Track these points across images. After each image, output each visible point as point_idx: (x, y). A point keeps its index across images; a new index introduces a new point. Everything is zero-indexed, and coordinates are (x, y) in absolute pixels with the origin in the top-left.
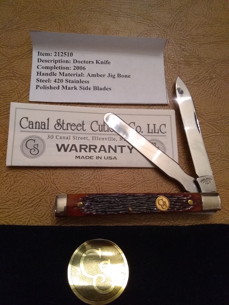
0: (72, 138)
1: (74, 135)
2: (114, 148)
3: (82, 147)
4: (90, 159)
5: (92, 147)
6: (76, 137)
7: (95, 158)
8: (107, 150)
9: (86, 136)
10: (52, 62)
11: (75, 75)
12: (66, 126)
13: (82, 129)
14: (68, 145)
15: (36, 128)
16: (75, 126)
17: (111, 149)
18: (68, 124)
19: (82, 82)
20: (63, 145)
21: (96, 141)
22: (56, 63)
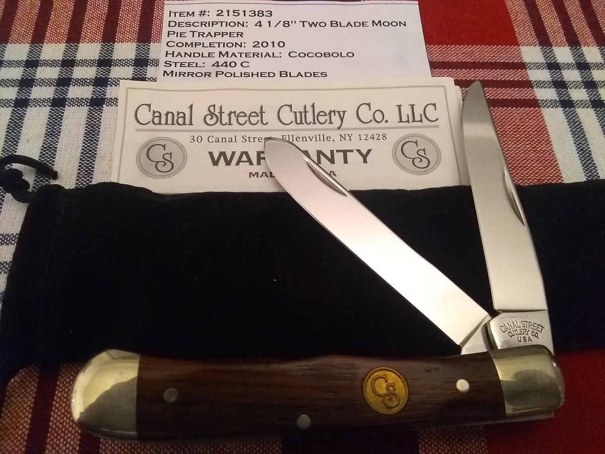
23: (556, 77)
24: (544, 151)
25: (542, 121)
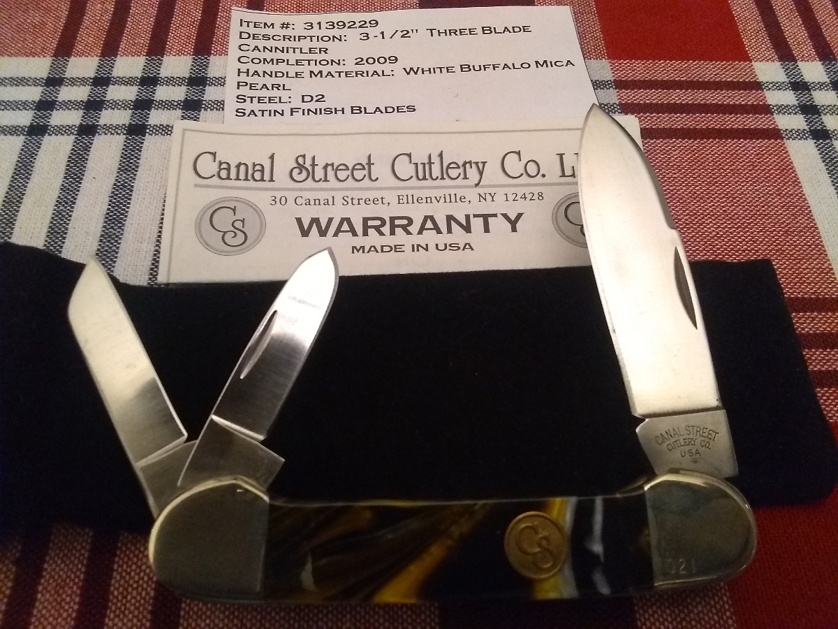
23: (804, 100)
24: (791, 195)
25: (786, 157)
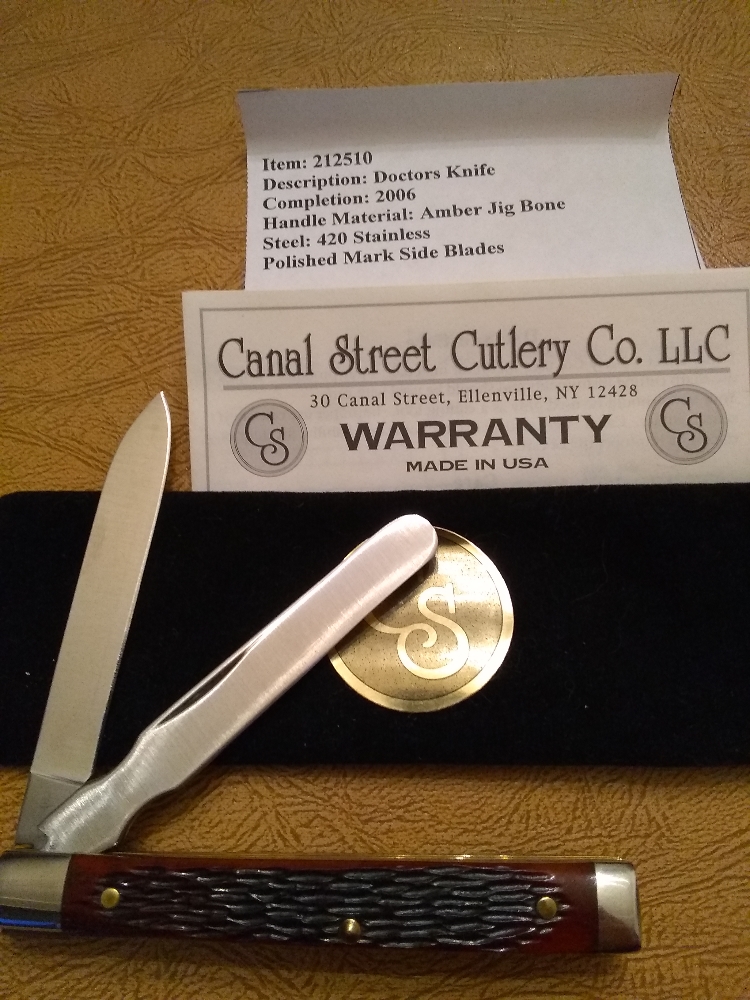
0: (390, 399)
1: (398, 388)
2: (537, 429)
3: (428, 429)
4: (457, 469)
5: (459, 428)
6: (405, 396)
7: (470, 465)
8: (513, 436)
9: (435, 389)
10: (310, 184)
11: (384, 218)
12: (369, 358)
13: (422, 364)
14: (381, 426)
15: (271, 374)
16: (399, 354)
17: (525, 432)
18: (374, 350)
19: (404, 235)
20: (363, 428)
21: (474, 403)
22: (320, 188)
